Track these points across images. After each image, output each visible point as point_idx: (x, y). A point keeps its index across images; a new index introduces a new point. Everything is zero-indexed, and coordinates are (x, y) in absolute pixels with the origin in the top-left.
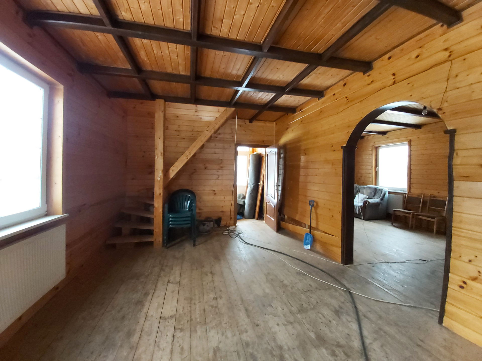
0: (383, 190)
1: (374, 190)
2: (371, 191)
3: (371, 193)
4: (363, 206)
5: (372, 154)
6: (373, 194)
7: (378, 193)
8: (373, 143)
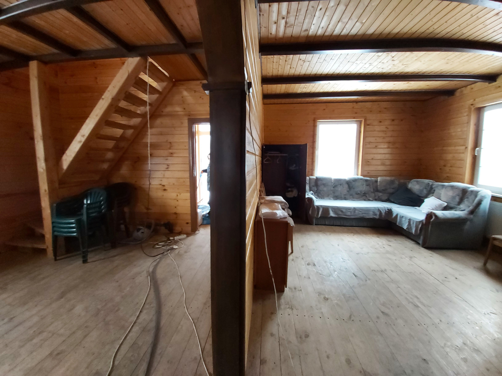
0: (479, 193)
1: (461, 192)
2: (455, 195)
3: (453, 198)
4: (424, 222)
5: (468, 122)
6: (457, 199)
7: (467, 198)
8: (471, 102)
